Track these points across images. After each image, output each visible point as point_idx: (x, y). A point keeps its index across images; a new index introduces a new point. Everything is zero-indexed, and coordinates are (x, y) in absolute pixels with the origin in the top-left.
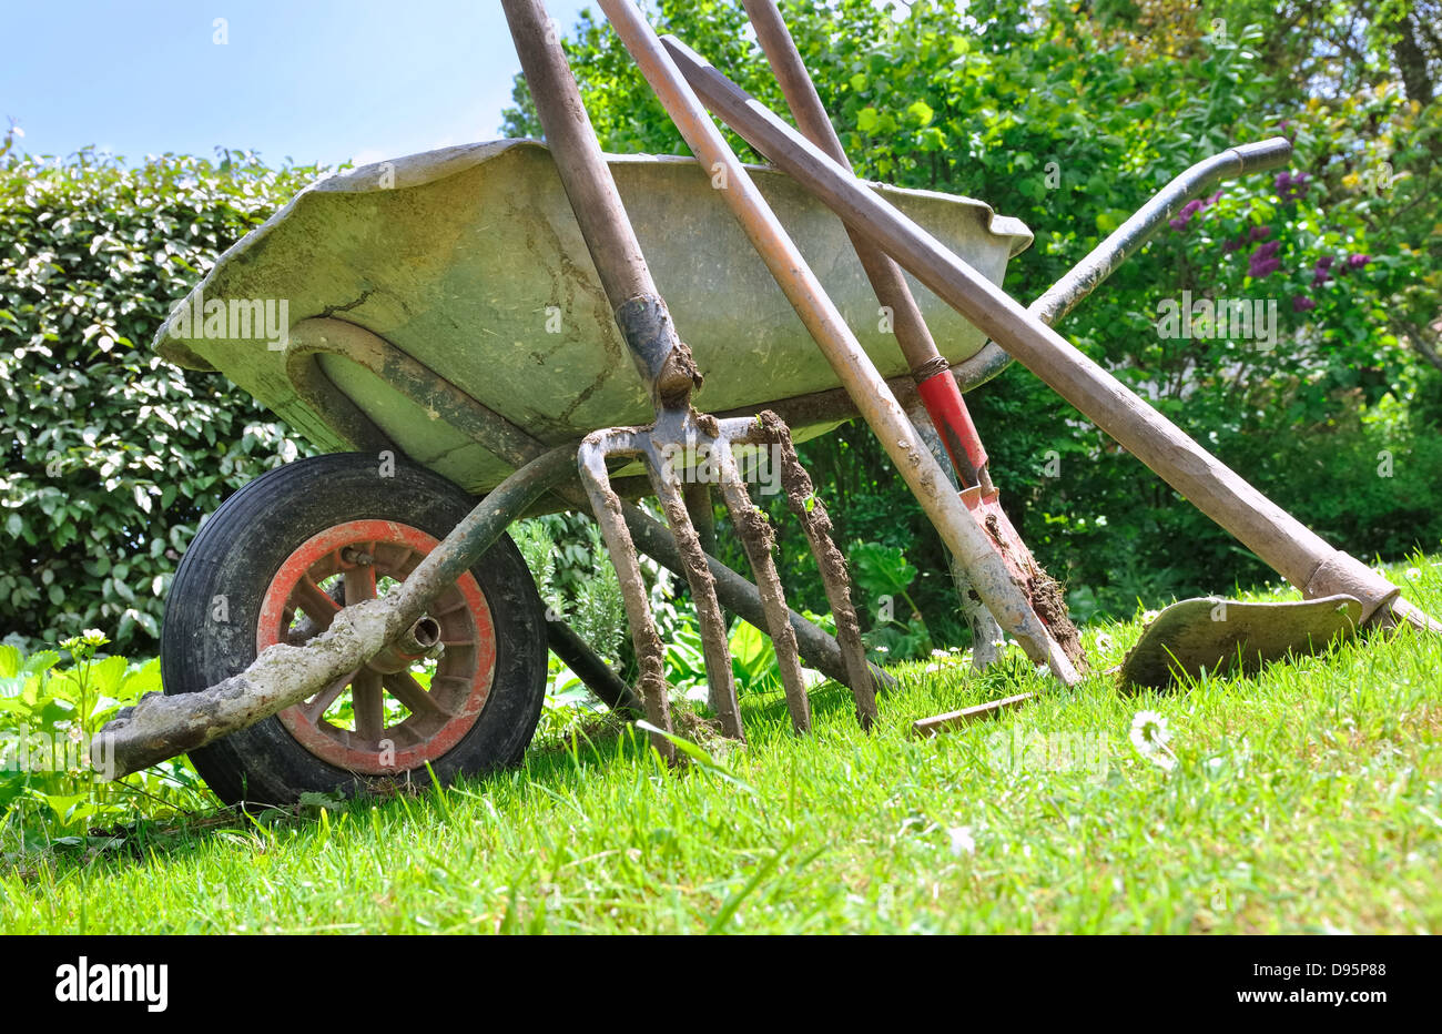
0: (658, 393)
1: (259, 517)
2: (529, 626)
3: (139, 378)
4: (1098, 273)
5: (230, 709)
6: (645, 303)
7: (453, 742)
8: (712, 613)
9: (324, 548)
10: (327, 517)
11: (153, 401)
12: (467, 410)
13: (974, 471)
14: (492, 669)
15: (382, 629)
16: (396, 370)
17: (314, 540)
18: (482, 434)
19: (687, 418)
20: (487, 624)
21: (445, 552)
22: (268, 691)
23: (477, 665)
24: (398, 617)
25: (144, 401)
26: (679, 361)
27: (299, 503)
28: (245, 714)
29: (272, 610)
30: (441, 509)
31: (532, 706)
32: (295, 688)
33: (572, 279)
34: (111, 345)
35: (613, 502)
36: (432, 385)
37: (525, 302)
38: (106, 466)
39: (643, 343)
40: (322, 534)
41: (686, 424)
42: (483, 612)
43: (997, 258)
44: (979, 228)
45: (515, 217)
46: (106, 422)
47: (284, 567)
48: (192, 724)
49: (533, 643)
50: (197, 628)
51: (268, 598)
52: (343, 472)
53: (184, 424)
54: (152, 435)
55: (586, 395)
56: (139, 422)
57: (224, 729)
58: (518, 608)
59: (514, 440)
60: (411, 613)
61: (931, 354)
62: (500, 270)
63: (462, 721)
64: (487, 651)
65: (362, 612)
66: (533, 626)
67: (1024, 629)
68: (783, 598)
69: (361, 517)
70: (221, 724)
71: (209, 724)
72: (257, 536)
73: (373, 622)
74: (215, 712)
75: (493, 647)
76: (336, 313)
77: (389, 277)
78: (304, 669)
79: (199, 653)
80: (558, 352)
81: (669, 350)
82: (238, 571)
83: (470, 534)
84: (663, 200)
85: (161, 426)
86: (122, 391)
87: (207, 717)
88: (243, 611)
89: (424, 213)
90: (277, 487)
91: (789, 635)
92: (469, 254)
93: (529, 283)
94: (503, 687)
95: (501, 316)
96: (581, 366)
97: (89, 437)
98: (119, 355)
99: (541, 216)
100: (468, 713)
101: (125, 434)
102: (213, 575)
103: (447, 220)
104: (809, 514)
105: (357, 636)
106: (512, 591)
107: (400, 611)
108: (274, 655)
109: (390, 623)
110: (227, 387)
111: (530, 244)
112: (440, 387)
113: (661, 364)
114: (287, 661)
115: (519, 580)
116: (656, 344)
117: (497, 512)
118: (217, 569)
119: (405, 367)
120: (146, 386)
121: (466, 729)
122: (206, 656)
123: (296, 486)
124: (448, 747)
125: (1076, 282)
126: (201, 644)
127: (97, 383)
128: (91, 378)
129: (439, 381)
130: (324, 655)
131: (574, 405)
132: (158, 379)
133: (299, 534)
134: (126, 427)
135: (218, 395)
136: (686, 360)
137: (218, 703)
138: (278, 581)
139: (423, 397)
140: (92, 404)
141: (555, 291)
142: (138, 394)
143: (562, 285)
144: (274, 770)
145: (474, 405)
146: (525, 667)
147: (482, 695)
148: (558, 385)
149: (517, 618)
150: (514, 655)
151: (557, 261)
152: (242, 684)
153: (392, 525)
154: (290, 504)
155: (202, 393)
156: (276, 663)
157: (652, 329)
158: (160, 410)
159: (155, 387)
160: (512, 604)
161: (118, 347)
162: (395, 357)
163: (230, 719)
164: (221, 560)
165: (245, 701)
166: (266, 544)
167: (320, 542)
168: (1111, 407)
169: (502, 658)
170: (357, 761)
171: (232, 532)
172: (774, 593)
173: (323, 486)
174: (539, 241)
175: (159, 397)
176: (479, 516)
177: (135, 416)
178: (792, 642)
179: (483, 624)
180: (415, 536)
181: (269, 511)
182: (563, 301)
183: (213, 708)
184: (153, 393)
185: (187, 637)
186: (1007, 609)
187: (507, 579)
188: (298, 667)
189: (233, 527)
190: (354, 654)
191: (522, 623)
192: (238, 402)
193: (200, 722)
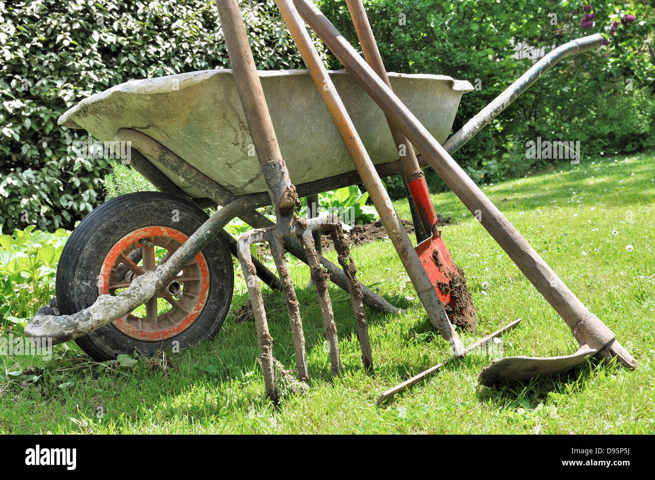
0: (278, 210)
1: (99, 229)
2: (225, 271)
3: (81, 59)
4: (503, 105)
5: (83, 326)
6: (275, 165)
7: (189, 325)
8: (296, 320)
9: (130, 241)
10: (132, 227)
11: (87, 69)
12: (197, 178)
13: (430, 227)
14: (208, 291)
15: (154, 288)
16: (165, 159)
17: (125, 237)
18: (204, 190)
19: (292, 221)
20: (206, 271)
21: (184, 251)
22: (101, 318)
23: (200, 290)
24: (161, 282)
25: (84, 69)
26: (289, 195)
27: (118, 221)
28: (90, 328)
29: (105, 271)
30: (185, 220)
31: (225, 306)
32: (113, 316)
33: (245, 132)
34: (69, 44)
35: (252, 270)
36: (181, 166)
37: (223, 142)
38: (67, 96)
39: (272, 184)
40: (129, 235)
41: (291, 224)
42: (204, 265)
43: (455, 102)
44: (448, 88)
45: (218, 105)
46: (67, 77)
47: (111, 251)
48: (66, 332)
49: (227, 279)
50: (71, 281)
51: (103, 266)
52: (140, 205)
53: (101, 80)
54: (87, 84)
55: (251, 181)
56: (81, 78)
57: (81, 335)
58: (220, 263)
59: (219, 194)
60: (167, 280)
61: (415, 169)
62: (210, 128)
63: (192, 316)
64: (205, 284)
65: (145, 280)
66: (227, 271)
67: (442, 326)
68: (331, 309)
69: (148, 226)
70: (79, 333)
71: (74, 333)
72: (98, 238)
73: (150, 285)
74: (76, 327)
75: (208, 281)
76: (137, 129)
77: (158, 122)
78: (117, 307)
79: (72, 292)
80: (238, 163)
81: (284, 189)
82: (90, 255)
83: (196, 243)
84: (292, 91)
85: (91, 80)
86: (74, 64)
87: (73, 330)
88: (92, 273)
89: (173, 102)
90: (108, 214)
91: (332, 327)
92: (195, 120)
93: (224, 134)
94: (212, 299)
95: (211, 147)
96: (249, 170)
97: (59, 84)
98: (72, 49)
99: (230, 104)
100: (196, 312)
101: (75, 84)
102: (78, 257)
103: (184, 105)
104: (347, 266)
105: (142, 292)
106: (218, 256)
107: (162, 279)
108: (103, 300)
109: (157, 285)
110: (120, 63)
111: (224, 116)
112: (185, 167)
113: (280, 197)
114: (110, 304)
115: (221, 250)
116: (279, 186)
117: (209, 232)
118: (79, 254)
119: (168, 157)
120: (83, 62)
121: (195, 319)
122: (75, 294)
123: (117, 213)
124: (186, 327)
125: (492, 110)
126: (72, 289)
127: (63, 59)
128: (61, 57)
129: (185, 164)
130: (126, 300)
131: (246, 185)
132: (90, 59)
133: (118, 235)
134: (76, 80)
135: (116, 67)
136: (292, 194)
137: (78, 324)
138: (108, 258)
139: (177, 172)
140: (61, 69)
141: (236, 137)
142: (81, 66)
143: (240, 135)
144: (107, 343)
145: (201, 176)
146: (222, 290)
147: (203, 303)
148: (238, 176)
149: (220, 268)
150: (218, 285)
151: (237, 124)
152: (89, 314)
153: (163, 229)
154: (114, 222)
155: (109, 65)
156: (104, 304)
157: (277, 178)
158: (91, 73)
159: (88, 62)
160: (218, 262)
161: (71, 45)
162: (164, 153)
163: (82, 330)
164: (82, 249)
165: (90, 322)
166: (103, 242)
167: (128, 238)
168: (494, 225)
169: (212, 286)
170: (144, 336)
171: (87, 236)
172: (327, 307)
173: (129, 212)
174: (229, 116)
175: (90, 67)
176: (200, 234)
177: (80, 75)
178: (334, 330)
179: (204, 271)
180: (173, 233)
181: (104, 226)
182: (240, 142)
183: (75, 326)
184: (87, 65)
185: (67, 285)
186: (435, 316)
187: (216, 250)
188: (114, 306)
189: (87, 233)
190: (140, 300)
191: (222, 270)
192: (125, 70)
193: (70, 332)
